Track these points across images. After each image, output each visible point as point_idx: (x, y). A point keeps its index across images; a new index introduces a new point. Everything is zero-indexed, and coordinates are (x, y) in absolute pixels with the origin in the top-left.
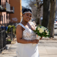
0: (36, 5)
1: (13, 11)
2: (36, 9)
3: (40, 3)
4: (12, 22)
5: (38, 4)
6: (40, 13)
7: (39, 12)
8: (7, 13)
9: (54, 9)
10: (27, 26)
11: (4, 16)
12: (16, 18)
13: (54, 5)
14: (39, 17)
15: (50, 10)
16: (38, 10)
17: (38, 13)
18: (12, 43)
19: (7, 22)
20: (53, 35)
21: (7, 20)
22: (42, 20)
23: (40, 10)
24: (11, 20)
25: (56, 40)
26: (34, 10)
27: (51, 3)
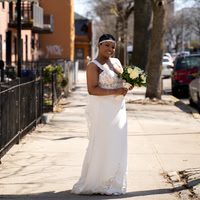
0: (114, 11)
1: (50, 26)
2: (115, 22)
3: (125, 6)
4: (47, 57)
5: (120, 8)
6: (126, 33)
7: (122, 30)
8: (35, 31)
9: (162, 26)
10: (106, 66)
11: (24, 41)
12: (57, 47)
13: (162, 17)
14: (124, 45)
15: (151, 26)
16: (120, 24)
17: (120, 33)
18: (54, 109)
19: (33, 56)
20: (159, 91)
21: (32, 52)
22: (130, 52)
23: (126, 26)
24: (45, 51)
25: (166, 104)
26: (108, 24)
27: (154, 11)
